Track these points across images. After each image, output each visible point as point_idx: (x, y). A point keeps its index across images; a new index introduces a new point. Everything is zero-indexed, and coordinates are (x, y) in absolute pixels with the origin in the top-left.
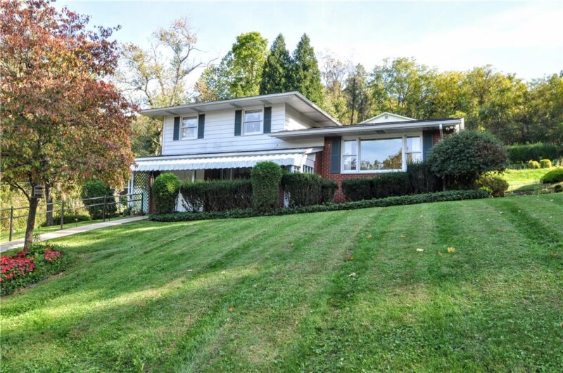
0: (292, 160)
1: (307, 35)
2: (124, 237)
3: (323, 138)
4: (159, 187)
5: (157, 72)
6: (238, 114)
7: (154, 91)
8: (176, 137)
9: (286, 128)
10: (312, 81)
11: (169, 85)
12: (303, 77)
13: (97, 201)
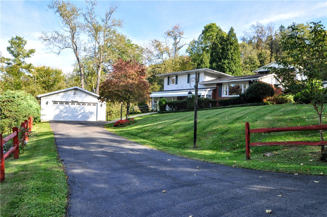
0: (201, 93)
1: (233, 27)
2: (149, 117)
3: (216, 84)
4: (160, 103)
5: (167, 50)
6: (189, 75)
7: (166, 58)
8: (168, 84)
9: (204, 80)
10: (234, 50)
11: (172, 55)
12: (230, 49)
13: (143, 107)
